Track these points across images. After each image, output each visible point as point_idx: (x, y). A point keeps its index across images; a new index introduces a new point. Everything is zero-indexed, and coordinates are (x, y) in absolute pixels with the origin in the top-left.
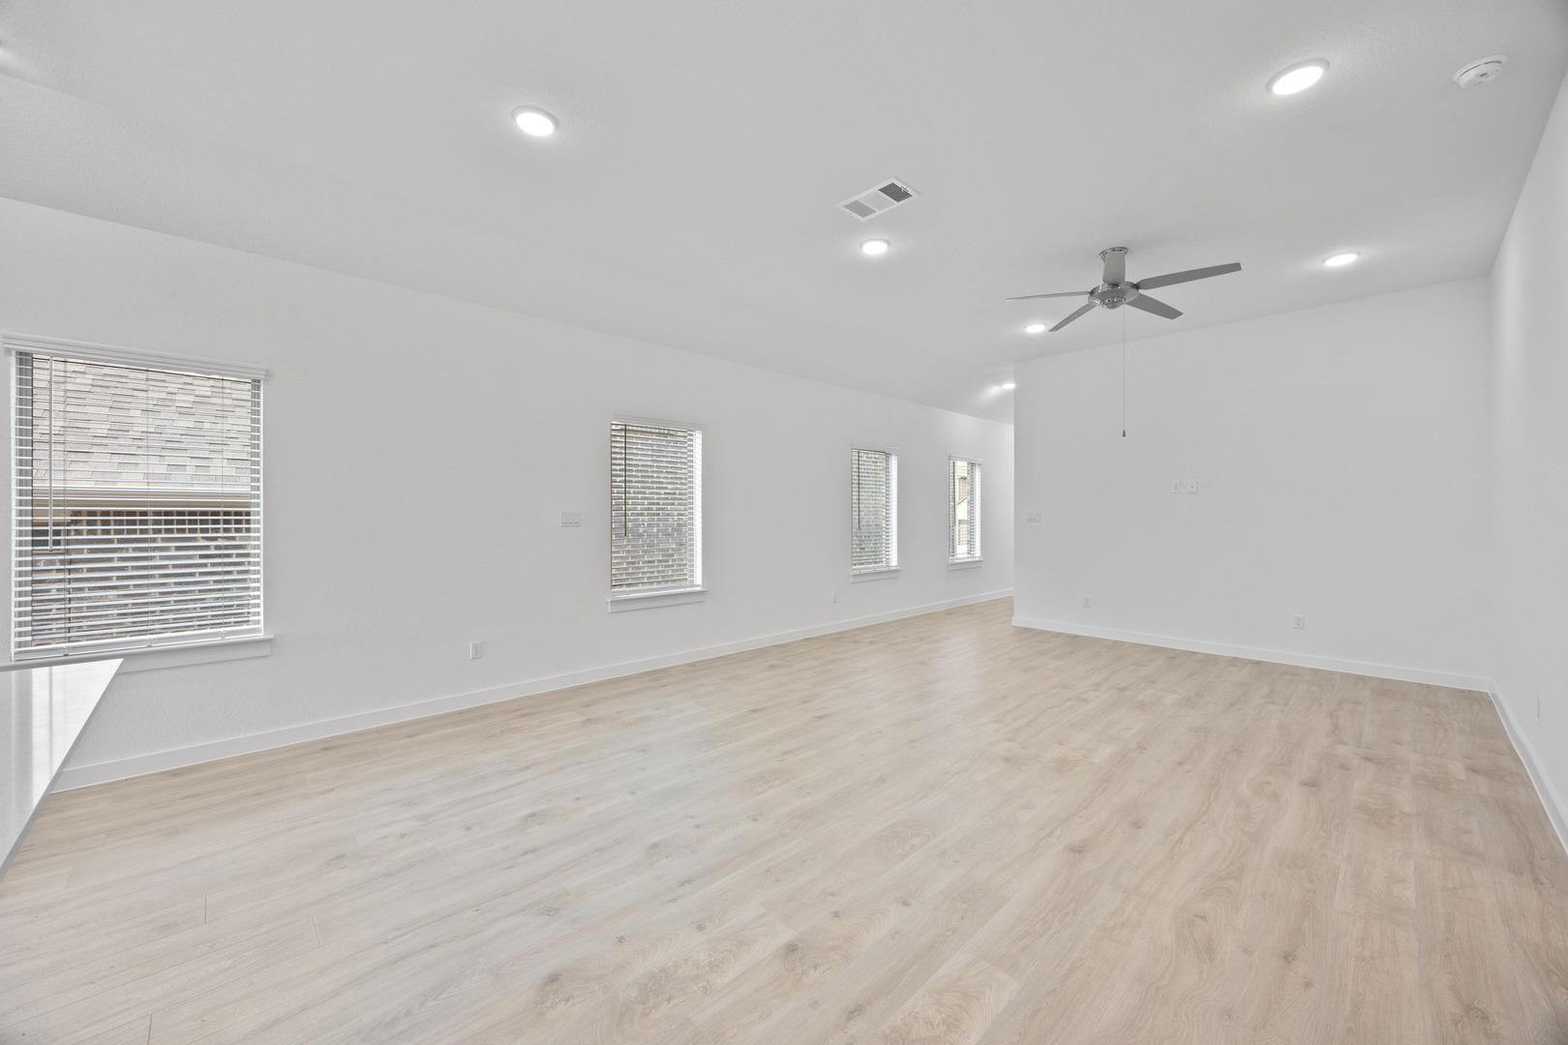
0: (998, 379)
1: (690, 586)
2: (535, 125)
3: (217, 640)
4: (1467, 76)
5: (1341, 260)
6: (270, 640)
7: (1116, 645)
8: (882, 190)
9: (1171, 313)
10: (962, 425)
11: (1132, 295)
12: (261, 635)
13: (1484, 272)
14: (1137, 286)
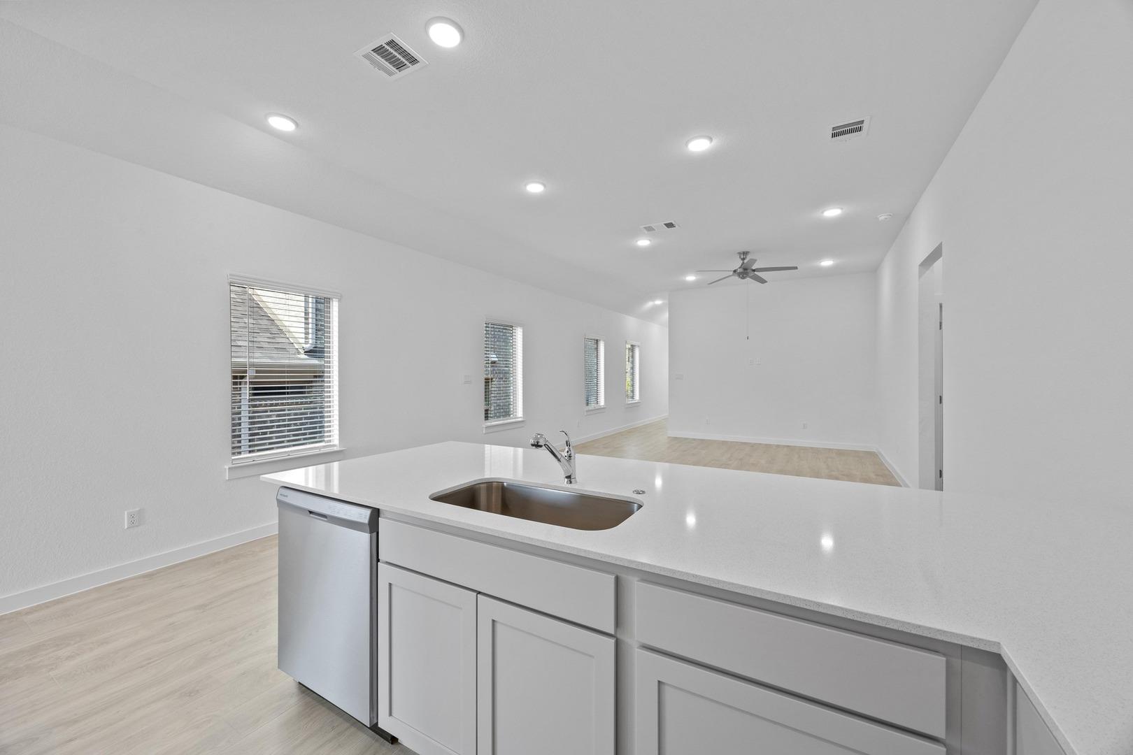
0: (652, 298)
1: (515, 418)
2: (535, 188)
3: (317, 452)
4: (882, 218)
5: (827, 263)
6: (341, 451)
7: (724, 443)
8: (665, 224)
9: (763, 281)
10: (631, 323)
11: (752, 274)
12: (339, 449)
13: (873, 272)
14: (754, 271)
